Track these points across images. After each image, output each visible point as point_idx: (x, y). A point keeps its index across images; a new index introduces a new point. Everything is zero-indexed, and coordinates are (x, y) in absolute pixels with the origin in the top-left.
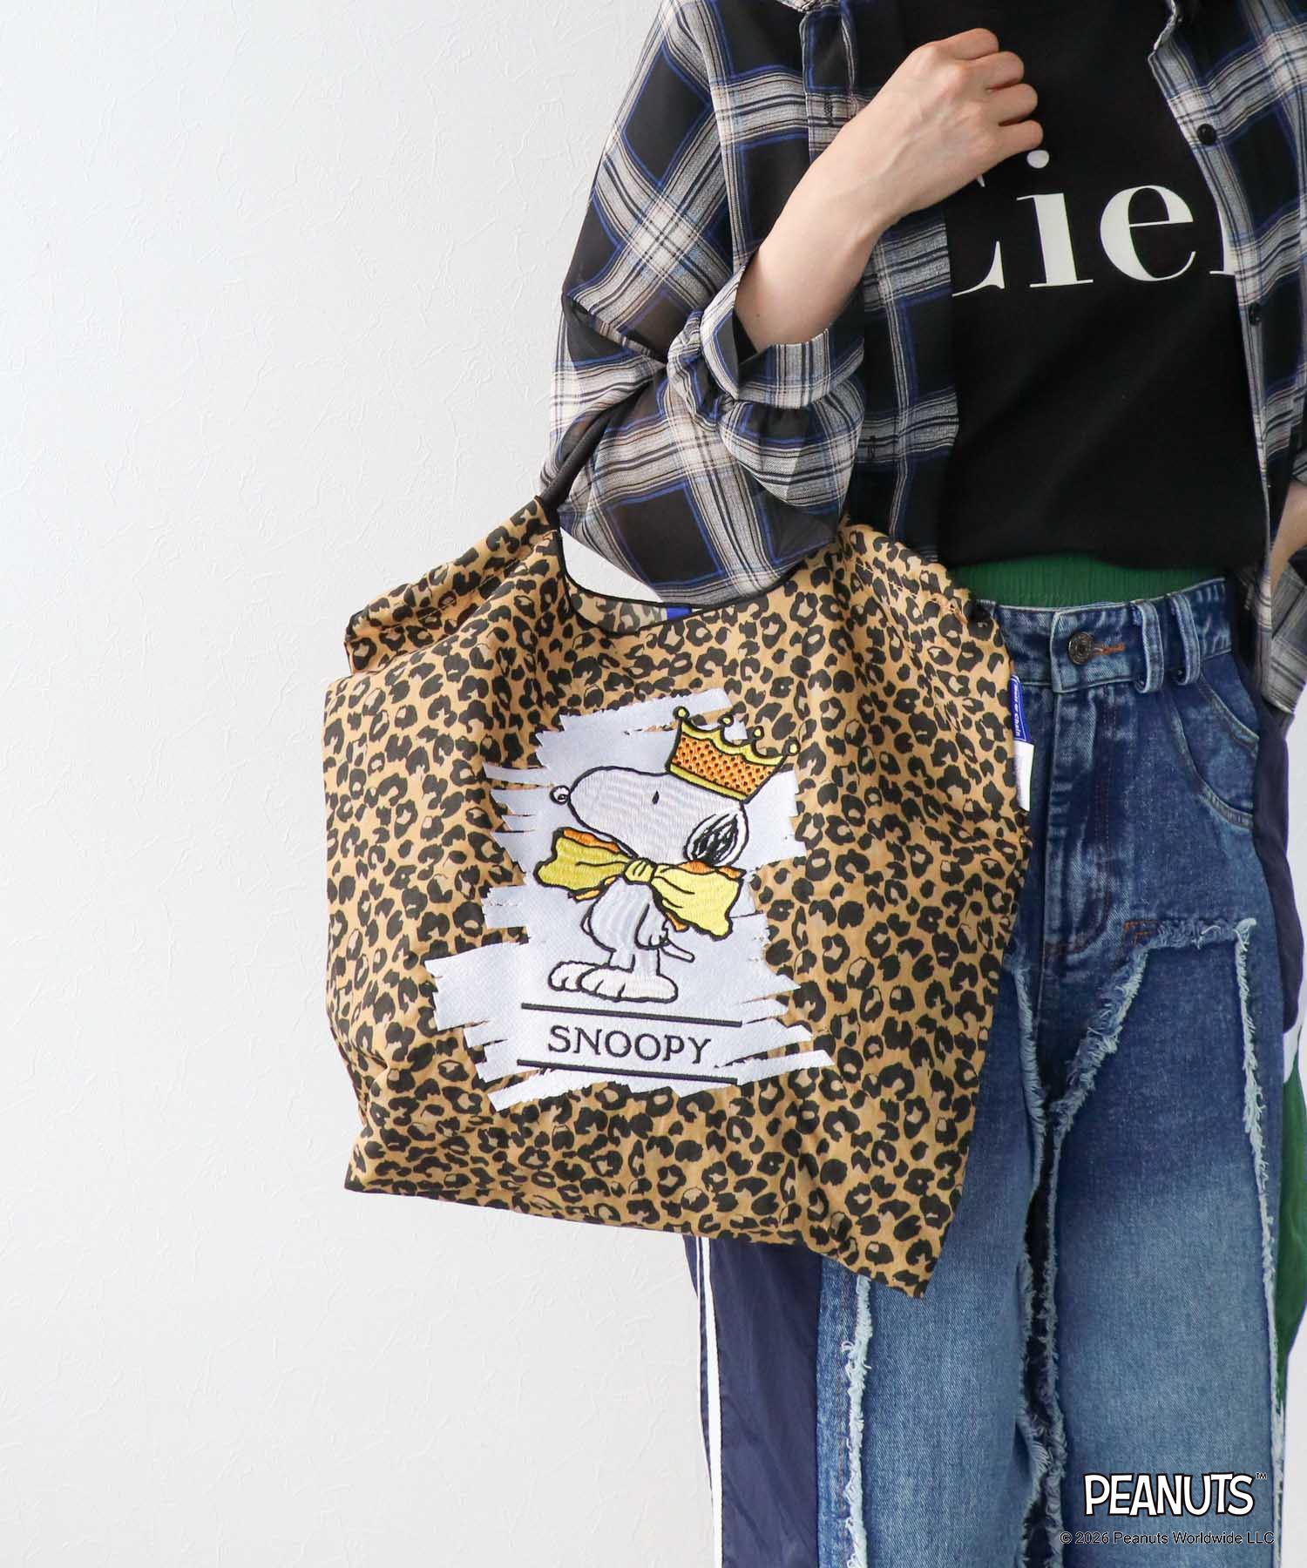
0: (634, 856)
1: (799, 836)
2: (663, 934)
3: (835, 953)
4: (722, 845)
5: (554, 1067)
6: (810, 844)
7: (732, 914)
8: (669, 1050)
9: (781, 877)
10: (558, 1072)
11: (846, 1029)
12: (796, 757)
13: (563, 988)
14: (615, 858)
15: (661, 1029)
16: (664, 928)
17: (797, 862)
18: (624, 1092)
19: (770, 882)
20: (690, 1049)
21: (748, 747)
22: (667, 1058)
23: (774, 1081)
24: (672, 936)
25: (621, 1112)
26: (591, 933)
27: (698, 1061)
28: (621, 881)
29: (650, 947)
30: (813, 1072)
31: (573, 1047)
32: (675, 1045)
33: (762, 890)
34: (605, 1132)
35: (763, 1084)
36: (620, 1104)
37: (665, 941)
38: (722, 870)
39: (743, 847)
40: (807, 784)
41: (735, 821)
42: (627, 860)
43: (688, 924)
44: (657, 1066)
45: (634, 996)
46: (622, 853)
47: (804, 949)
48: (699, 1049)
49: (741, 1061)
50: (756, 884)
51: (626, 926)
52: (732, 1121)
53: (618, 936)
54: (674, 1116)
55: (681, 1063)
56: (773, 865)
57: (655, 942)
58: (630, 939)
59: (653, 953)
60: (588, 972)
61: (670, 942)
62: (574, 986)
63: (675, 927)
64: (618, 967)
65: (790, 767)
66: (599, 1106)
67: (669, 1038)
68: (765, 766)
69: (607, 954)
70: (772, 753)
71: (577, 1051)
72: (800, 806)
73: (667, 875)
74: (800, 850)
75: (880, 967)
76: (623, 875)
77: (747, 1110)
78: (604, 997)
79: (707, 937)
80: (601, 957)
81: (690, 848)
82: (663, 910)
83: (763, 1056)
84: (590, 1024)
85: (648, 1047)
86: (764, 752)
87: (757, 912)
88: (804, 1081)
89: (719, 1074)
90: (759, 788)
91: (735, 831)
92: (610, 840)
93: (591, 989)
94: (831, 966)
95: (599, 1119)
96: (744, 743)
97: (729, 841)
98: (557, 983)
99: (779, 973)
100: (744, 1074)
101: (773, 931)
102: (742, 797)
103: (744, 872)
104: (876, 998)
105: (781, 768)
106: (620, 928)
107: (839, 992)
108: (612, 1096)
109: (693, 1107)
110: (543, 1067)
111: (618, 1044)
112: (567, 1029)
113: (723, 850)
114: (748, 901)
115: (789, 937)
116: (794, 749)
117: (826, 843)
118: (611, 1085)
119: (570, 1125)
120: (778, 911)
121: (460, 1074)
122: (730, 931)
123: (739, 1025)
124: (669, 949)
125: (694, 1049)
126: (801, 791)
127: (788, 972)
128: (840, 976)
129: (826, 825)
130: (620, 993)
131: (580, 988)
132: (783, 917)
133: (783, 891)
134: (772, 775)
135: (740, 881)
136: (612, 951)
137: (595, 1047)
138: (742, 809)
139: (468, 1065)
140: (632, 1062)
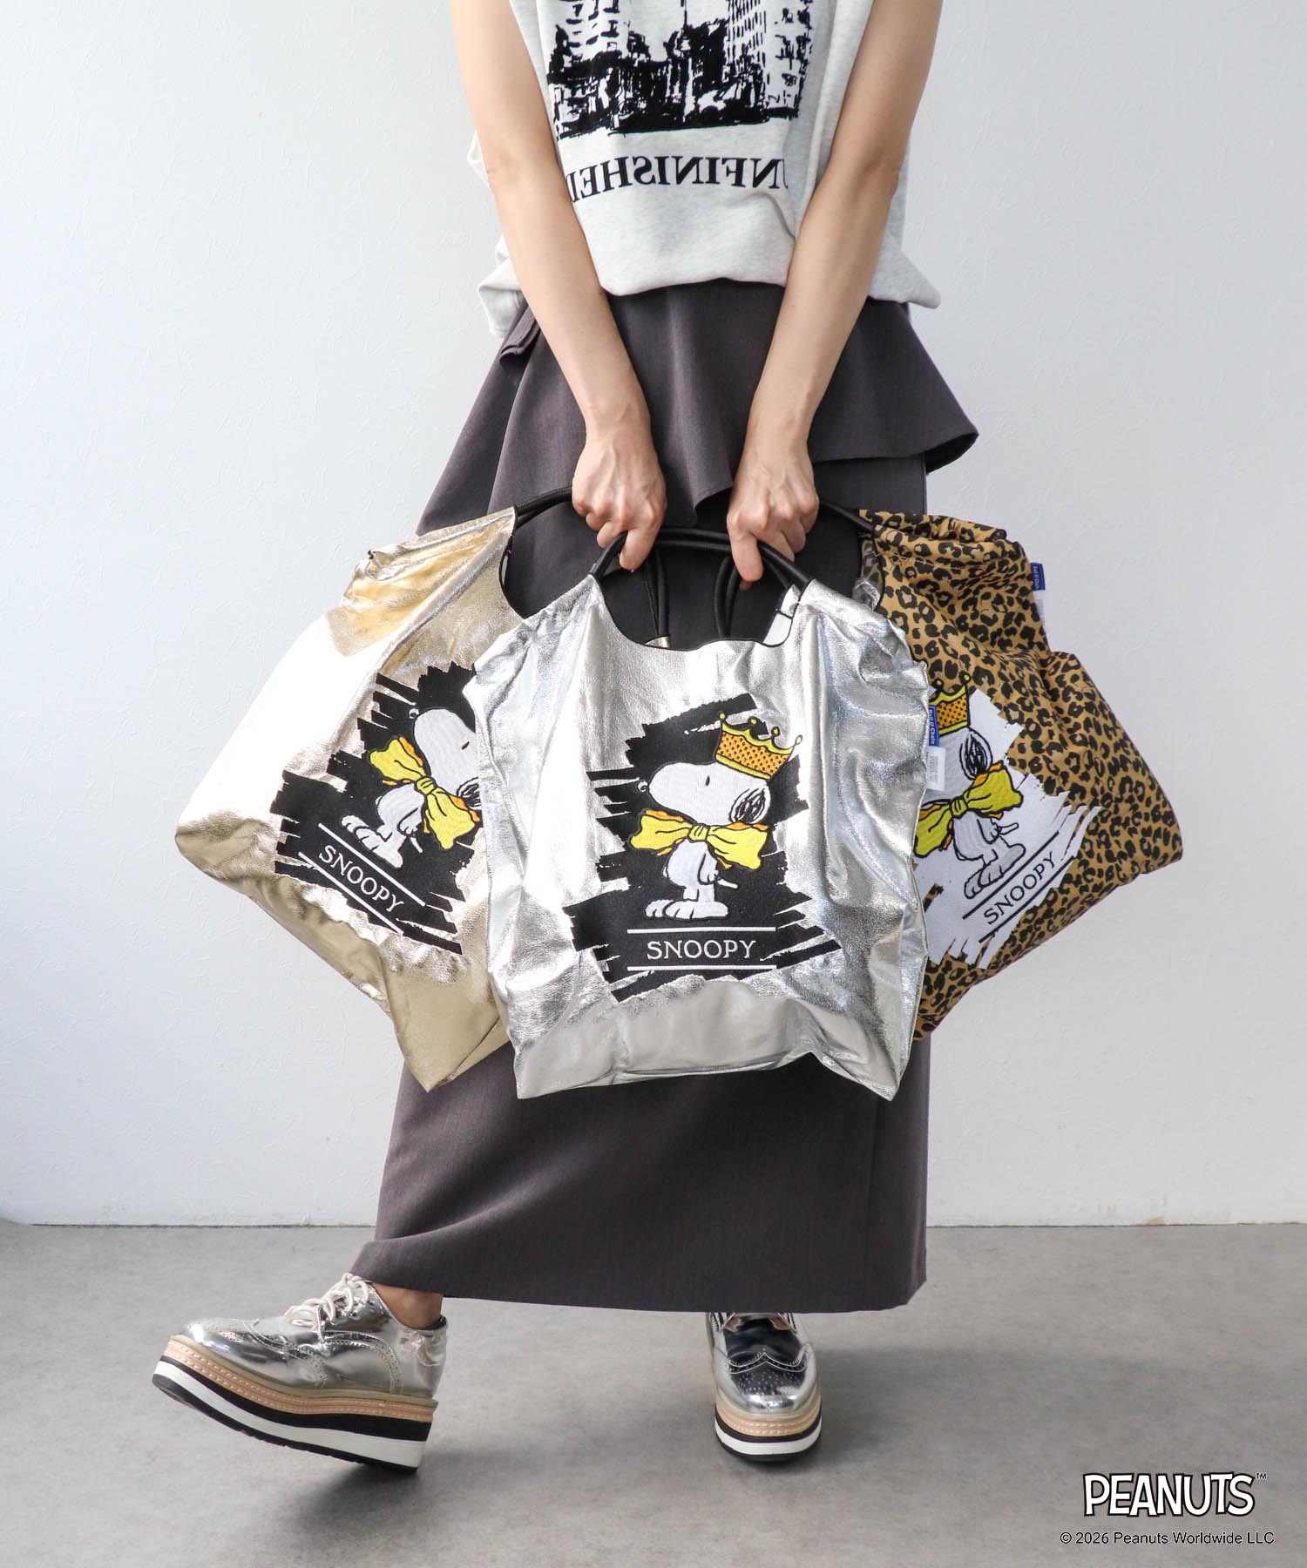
0: (949, 802)
1: (1011, 722)
2: (995, 827)
3: (1074, 762)
4: (979, 757)
5: (996, 930)
6: (1020, 721)
7: (1015, 787)
8: (1039, 874)
9: (1022, 749)
10: (1000, 929)
11: (1098, 788)
12: (972, 681)
13: (975, 894)
14: (940, 812)
15: (1029, 870)
16: (994, 824)
17: (1022, 735)
18: (1034, 910)
19: (1018, 756)
20: (1047, 865)
21: (942, 694)
22: (1041, 878)
23: (1085, 840)
24: (1000, 823)
25: (1036, 918)
26: (966, 859)
27: (1053, 865)
28: (956, 821)
29: (995, 838)
30: (1095, 820)
31: (1000, 913)
32: (1040, 869)
33: (1018, 763)
34: (1034, 930)
35: (1083, 846)
36: (1035, 914)
37: (999, 829)
38: (992, 768)
39: (989, 749)
40: (991, 693)
41: (974, 740)
42: (948, 807)
43: (1001, 811)
44: (1040, 884)
45: (1008, 866)
46: (942, 806)
47: (1059, 773)
48: (1050, 860)
49: (1068, 847)
50: (1012, 762)
51: (978, 840)
52: (1085, 874)
53: (979, 847)
54: (1061, 897)
55: (1048, 872)
56: (1012, 746)
57: (995, 833)
58: (984, 844)
59: (999, 840)
60: (980, 876)
61: (1002, 827)
62: (979, 889)
63: (996, 818)
64: (991, 862)
65: (973, 690)
66: (1027, 925)
67: (1035, 869)
68: (960, 698)
69: (981, 860)
70: (957, 688)
71: (1003, 913)
72: (998, 705)
73: (971, 796)
74: (1018, 728)
75: (1092, 747)
76: (954, 817)
77: (1085, 863)
78: (996, 880)
79: (1015, 809)
80: (979, 864)
81: (968, 773)
82: (985, 816)
83: (1074, 835)
84: (999, 897)
85: (1030, 882)
86: (952, 691)
87: (1026, 776)
88: (1093, 827)
89: (1065, 861)
90: (968, 711)
91: (978, 744)
92: (931, 805)
93: (988, 882)
94: (1076, 769)
95: (1029, 929)
96: (937, 694)
97: (981, 752)
98: (971, 894)
99: (1057, 795)
100: (1073, 852)
101: (1040, 778)
102: (965, 724)
103: (1001, 762)
104: (1099, 762)
105: (970, 692)
106: (976, 843)
107: (1085, 777)
108: (1030, 916)
109: (1066, 886)
110: (992, 934)
111: (1017, 893)
112: (991, 909)
113: (982, 758)
114: (1017, 775)
115: (1050, 774)
116: (967, 678)
117: (1027, 715)
118: (1028, 912)
119: (1018, 943)
120: (1035, 768)
121: (961, 971)
122: (1022, 797)
123: (1057, 834)
124: (1004, 831)
125: (1049, 862)
126: (992, 698)
127: (1060, 790)
128: (1083, 769)
129: (1020, 706)
130: (1001, 871)
131: (982, 887)
132: (1040, 767)
133: (1029, 755)
134: (967, 699)
135: (1004, 768)
136: (981, 857)
137: (1009, 904)
138: (971, 730)
139: (962, 966)
140: (1029, 894)
